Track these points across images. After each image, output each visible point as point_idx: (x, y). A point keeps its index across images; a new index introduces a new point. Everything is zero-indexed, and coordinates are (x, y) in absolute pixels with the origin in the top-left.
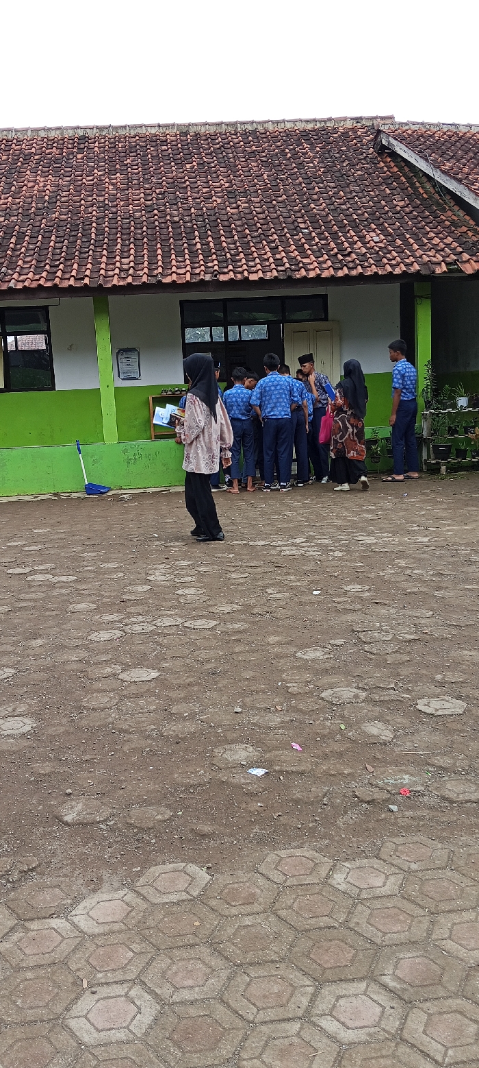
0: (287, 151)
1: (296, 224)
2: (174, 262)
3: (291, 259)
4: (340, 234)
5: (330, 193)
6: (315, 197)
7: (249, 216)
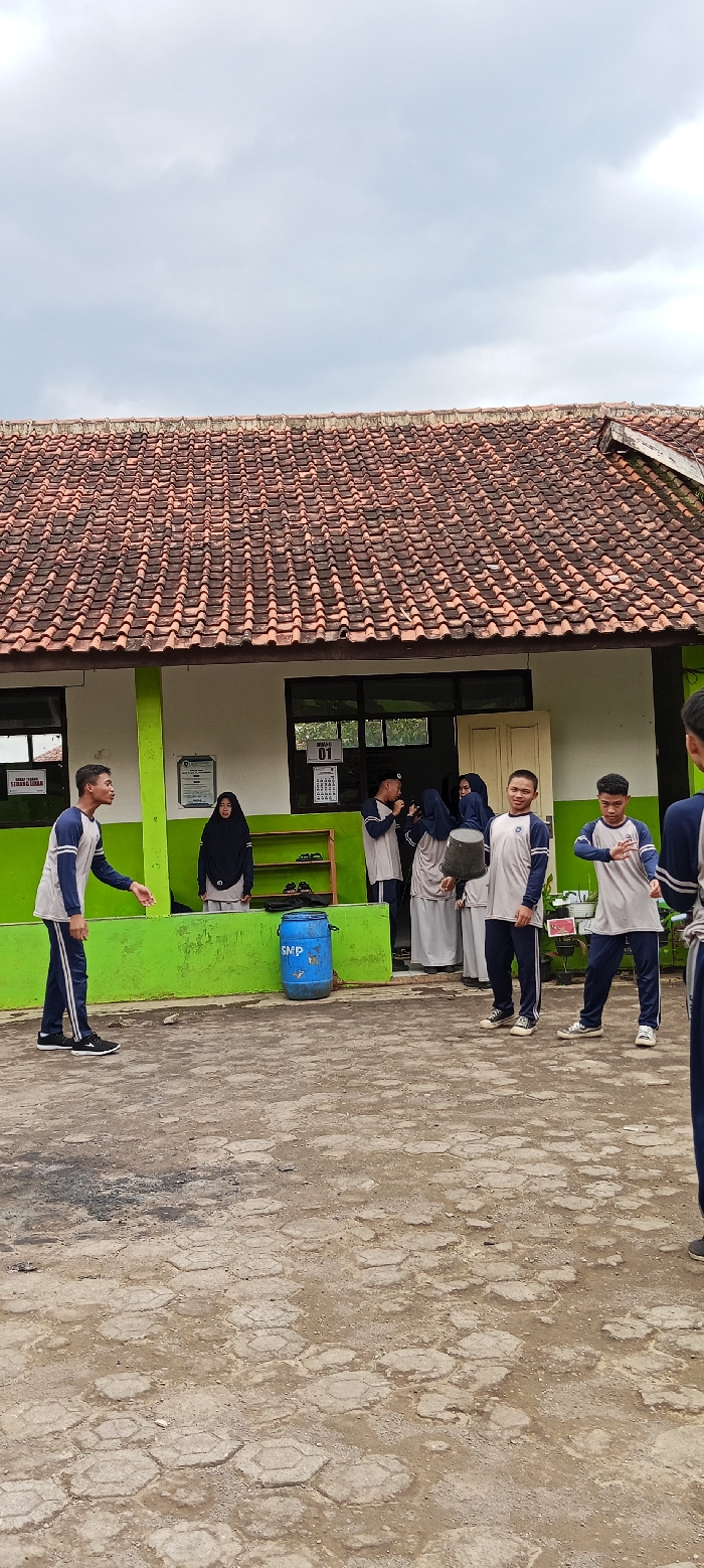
0: (460, 453)
1: (477, 556)
2: (273, 613)
3: (469, 608)
4: (552, 571)
5: (532, 511)
6: (508, 517)
7: (402, 546)
